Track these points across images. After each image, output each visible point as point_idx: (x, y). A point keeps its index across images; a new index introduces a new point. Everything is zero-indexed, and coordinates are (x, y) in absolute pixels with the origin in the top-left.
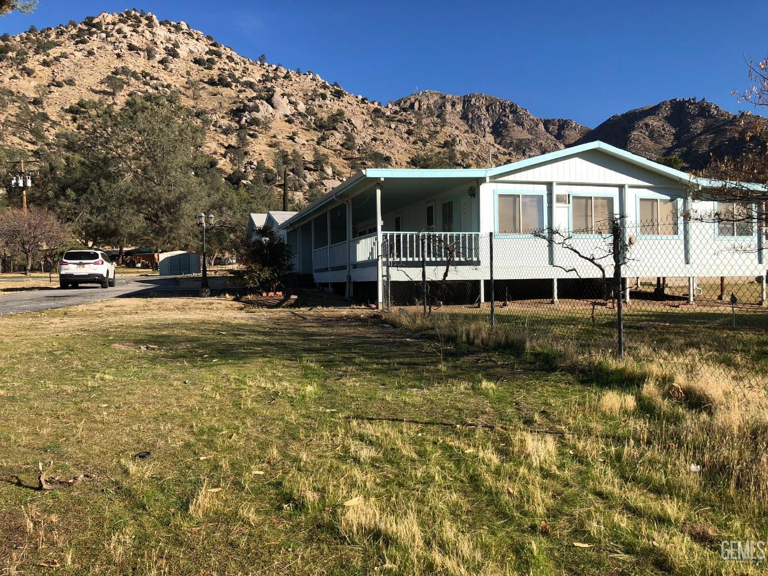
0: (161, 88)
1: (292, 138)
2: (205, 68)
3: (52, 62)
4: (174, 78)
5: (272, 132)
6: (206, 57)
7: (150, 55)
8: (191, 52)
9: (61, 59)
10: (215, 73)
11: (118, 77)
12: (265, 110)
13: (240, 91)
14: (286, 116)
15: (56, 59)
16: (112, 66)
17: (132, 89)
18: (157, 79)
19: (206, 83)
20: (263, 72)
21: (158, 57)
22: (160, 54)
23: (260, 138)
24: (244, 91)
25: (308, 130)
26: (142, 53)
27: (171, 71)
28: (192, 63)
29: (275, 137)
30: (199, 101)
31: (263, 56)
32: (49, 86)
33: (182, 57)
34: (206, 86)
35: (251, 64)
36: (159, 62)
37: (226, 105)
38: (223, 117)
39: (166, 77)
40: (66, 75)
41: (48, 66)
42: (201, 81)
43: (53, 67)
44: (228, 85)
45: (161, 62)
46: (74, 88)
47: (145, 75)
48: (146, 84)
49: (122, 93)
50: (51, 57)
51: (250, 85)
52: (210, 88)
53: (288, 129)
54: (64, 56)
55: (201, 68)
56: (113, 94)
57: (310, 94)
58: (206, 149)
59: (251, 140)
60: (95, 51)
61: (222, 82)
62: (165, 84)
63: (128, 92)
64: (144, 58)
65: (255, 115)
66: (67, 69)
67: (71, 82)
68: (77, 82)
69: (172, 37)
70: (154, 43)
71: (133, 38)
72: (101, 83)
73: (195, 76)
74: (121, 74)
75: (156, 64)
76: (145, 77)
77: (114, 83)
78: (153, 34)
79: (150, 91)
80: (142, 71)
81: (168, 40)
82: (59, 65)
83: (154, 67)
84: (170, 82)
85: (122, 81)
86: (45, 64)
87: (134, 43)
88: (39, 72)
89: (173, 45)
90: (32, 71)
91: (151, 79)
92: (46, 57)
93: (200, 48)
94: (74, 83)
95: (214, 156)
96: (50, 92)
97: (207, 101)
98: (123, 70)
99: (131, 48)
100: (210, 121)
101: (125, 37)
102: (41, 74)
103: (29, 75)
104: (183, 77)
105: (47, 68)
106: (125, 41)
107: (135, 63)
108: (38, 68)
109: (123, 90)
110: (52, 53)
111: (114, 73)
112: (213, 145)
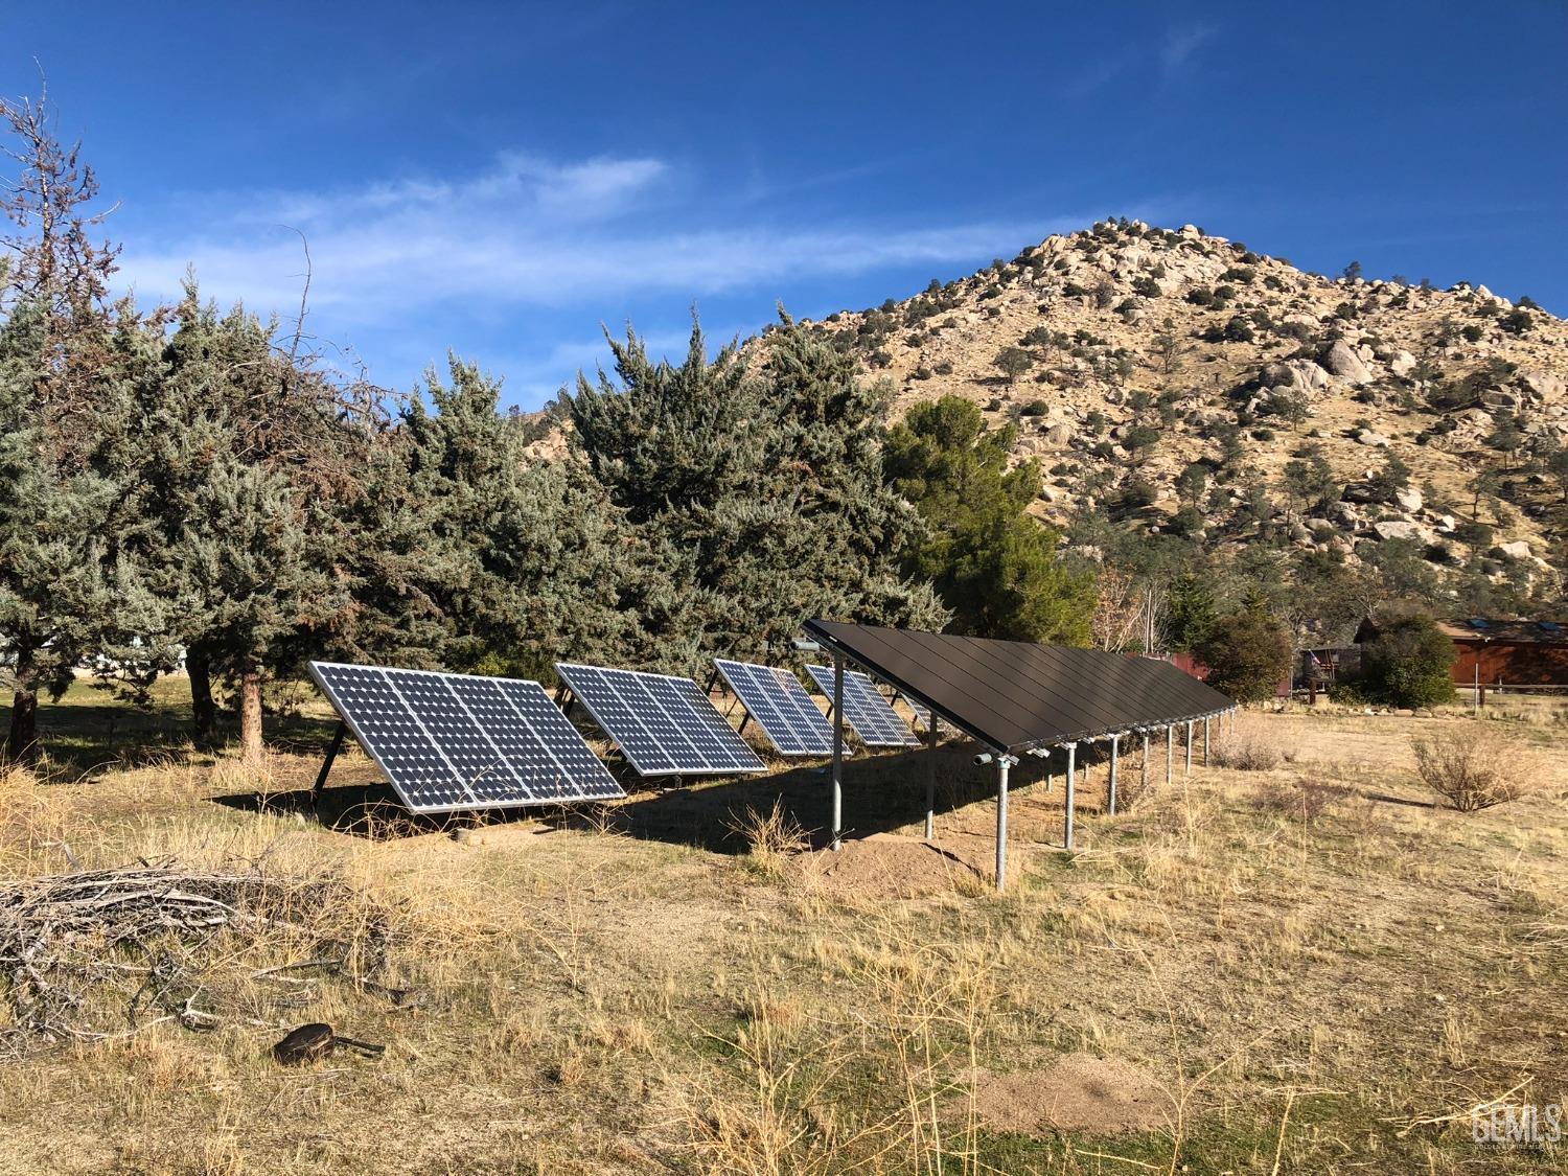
0: (1102, 358)
1: (1354, 435)
2: (1208, 309)
3: (925, 337)
4: (1138, 337)
5: (1310, 424)
6: (1213, 286)
7: (1101, 297)
8: (1188, 280)
9: (942, 331)
10: (1225, 315)
11: (1031, 348)
12: (1308, 378)
13: (1267, 347)
14: (1359, 387)
15: (934, 332)
16: (1024, 330)
17: (1046, 367)
18: (1102, 342)
19: (1200, 338)
20: (1346, 299)
21: (1117, 301)
22: (1125, 290)
23: (1278, 439)
24: (1278, 344)
25: (1404, 414)
26: (1086, 299)
27: (1135, 325)
28: (1183, 303)
29: (1314, 434)
30: (1175, 375)
31: (1354, 265)
32: (907, 380)
33: (1165, 293)
34: (1200, 343)
35: (1320, 285)
36: (1116, 310)
37: (1229, 378)
38: (1212, 403)
39: (1124, 336)
40: (943, 356)
41: (917, 346)
42: (1194, 334)
43: (925, 347)
44: (1246, 337)
45: (1121, 310)
46: (947, 377)
47: (1080, 336)
48: (1076, 354)
49: (1025, 378)
50: (927, 329)
51: (1294, 330)
52: (1206, 348)
53: (1352, 411)
54: (950, 324)
55: (1200, 309)
56: (1008, 381)
57: (1437, 332)
58: (1147, 469)
59: (1258, 444)
60: (1002, 309)
61: (1236, 332)
62: (1114, 349)
63: (1037, 374)
64: (1090, 306)
65: (1284, 391)
66: (946, 346)
67: (944, 369)
68: (955, 368)
69: (1155, 258)
70: (1115, 275)
71: (1080, 271)
72: (994, 364)
73: (1182, 328)
74: (1034, 343)
75: (1109, 315)
76: (1079, 342)
77: (1010, 361)
78: (1118, 258)
79: (1082, 365)
80: (1078, 332)
81: (1144, 264)
82: (936, 341)
83: (1102, 320)
84: (1127, 345)
85: (1033, 355)
86: (914, 342)
87: (1078, 282)
88: (899, 358)
89: (1151, 273)
90: (889, 357)
91: (1092, 342)
92: (918, 331)
93: (1207, 270)
94: (950, 368)
95: (1157, 483)
96: (906, 390)
97: (1191, 373)
98: (1038, 335)
99: (1070, 291)
100: (1180, 414)
101: (1066, 274)
102: (902, 361)
103: (882, 366)
104: (1158, 331)
105: (914, 350)
106: (1062, 280)
107: (1069, 319)
108: (899, 352)
109: (1028, 371)
110: (932, 322)
111: (1022, 343)
112: (1165, 461)
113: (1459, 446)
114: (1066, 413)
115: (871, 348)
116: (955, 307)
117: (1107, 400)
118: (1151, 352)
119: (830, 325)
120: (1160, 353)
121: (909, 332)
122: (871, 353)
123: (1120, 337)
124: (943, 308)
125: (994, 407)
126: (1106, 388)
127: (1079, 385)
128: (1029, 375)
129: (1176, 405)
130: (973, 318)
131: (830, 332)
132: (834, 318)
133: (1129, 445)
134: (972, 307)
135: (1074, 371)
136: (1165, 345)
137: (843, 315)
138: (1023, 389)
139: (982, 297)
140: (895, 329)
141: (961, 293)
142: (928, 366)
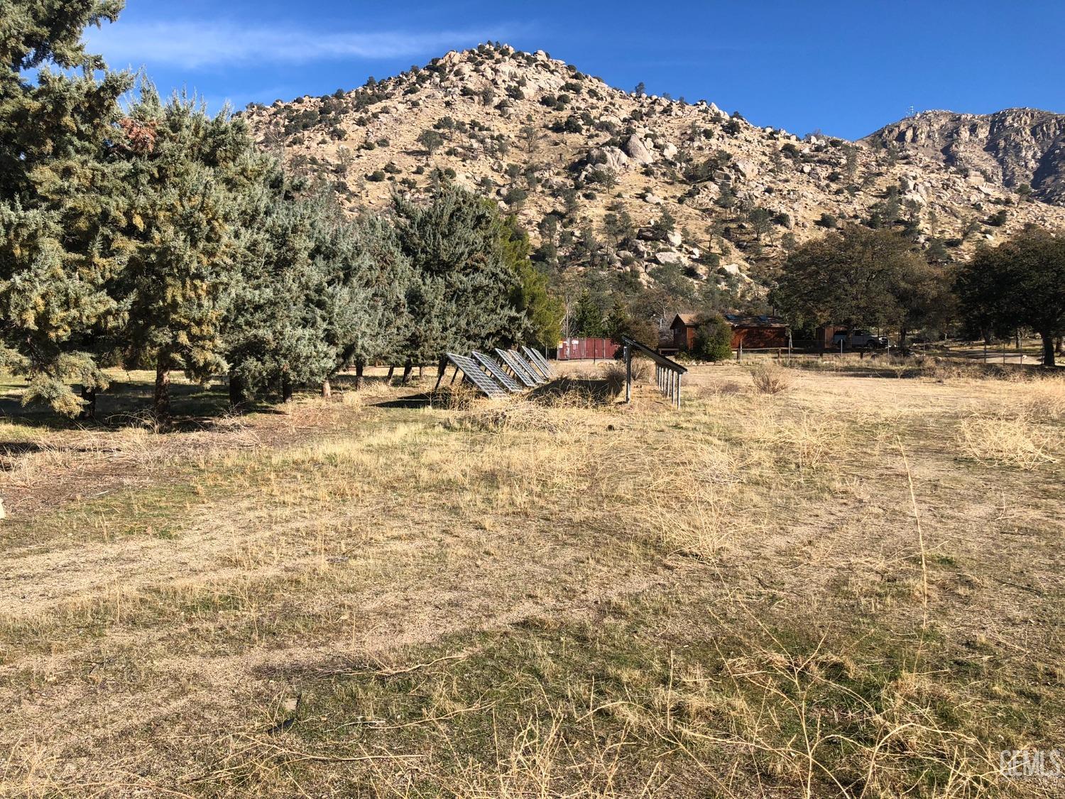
0: (488, 140)
1: (642, 197)
2: (554, 110)
3: (368, 119)
4: (510, 126)
5: (618, 189)
6: (557, 94)
7: (486, 98)
8: (541, 89)
9: (380, 116)
10: (565, 114)
11: (441, 131)
12: (615, 158)
13: (591, 137)
14: (645, 166)
15: (375, 116)
16: (437, 118)
17: (452, 145)
18: (488, 129)
19: (550, 129)
20: (636, 107)
21: (496, 101)
22: (500, 95)
23: (599, 199)
24: (597, 135)
25: (671, 184)
26: (476, 98)
27: (509, 118)
28: (538, 105)
29: (619, 195)
30: (535, 153)
31: (641, 84)
32: (358, 150)
33: (527, 97)
34: (549, 133)
35: (622, 97)
36: (496, 107)
37: (568, 157)
38: (558, 174)
39: (501, 125)
40: (382, 133)
41: (364, 125)
42: (546, 126)
43: (369, 126)
44: (577, 130)
45: (499, 107)
46: (386, 149)
47: (474, 124)
48: (472, 136)
49: (439, 152)
50: (370, 113)
51: (606, 127)
52: (554, 136)
53: (640, 182)
54: (385, 110)
55: (549, 110)
56: (428, 154)
57: (689, 132)
58: (521, 217)
59: (586, 202)
60: (421, 102)
61: (571, 127)
62: (496, 134)
63: (447, 149)
64: (479, 103)
65: (602, 167)
66: (384, 127)
67: (384, 143)
68: (391, 142)
69: (520, 72)
70: (494, 82)
71: (471, 79)
72: (418, 140)
73: (538, 122)
74: (444, 127)
75: (492, 111)
76: (473, 129)
77: (429, 140)
78: (496, 71)
79: (476, 145)
80: (472, 121)
81: (513, 77)
82: (377, 123)
83: (488, 114)
84: (503, 132)
85: (443, 136)
86: (361, 122)
87: (470, 86)
88: (351, 134)
89: (518, 82)
90: (344, 132)
91: (480, 129)
92: (363, 115)
93: (553, 83)
94: (388, 143)
95: (527, 226)
96: (358, 157)
97: (544, 154)
98: (446, 122)
99: (465, 92)
100: (539, 181)
101: (462, 79)
102: (354, 135)
103: (340, 138)
104: (522, 123)
105: (362, 128)
106: (460, 84)
107: (466, 112)
108: (351, 129)
109: (441, 147)
110: (373, 108)
111: (436, 127)
112: (531, 212)
113: (701, 205)
114: (467, 177)
115: (331, 125)
116: (387, 98)
117: (493, 169)
118: (519, 137)
119: (296, 106)
120: (524, 138)
121: (357, 115)
122: (332, 129)
123: (499, 126)
124: (380, 99)
125: (419, 171)
126: (492, 161)
127: (474, 158)
128: (441, 150)
129: (537, 174)
130: (401, 107)
131: (297, 111)
132: (299, 101)
133: (508, 200)
134: (400, 99)
135: (470, 149)
136: (528, 134)
137: (306, 99)
138: (438, 159)
139: (406, 93)
140: (347, 112)
141: (390, 88)
142: (372, 140)
